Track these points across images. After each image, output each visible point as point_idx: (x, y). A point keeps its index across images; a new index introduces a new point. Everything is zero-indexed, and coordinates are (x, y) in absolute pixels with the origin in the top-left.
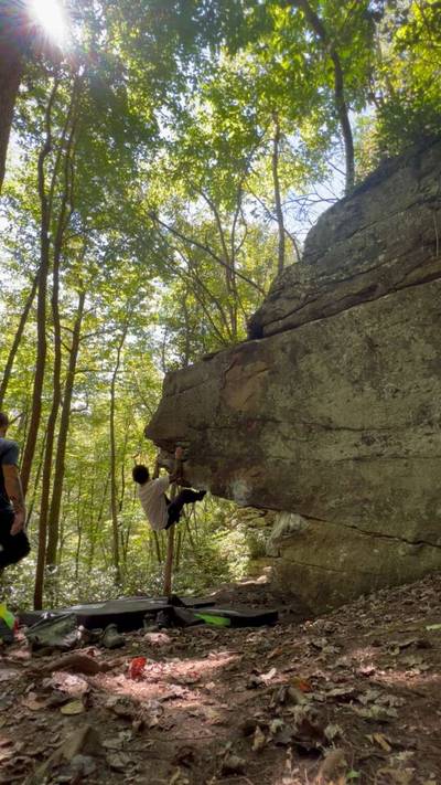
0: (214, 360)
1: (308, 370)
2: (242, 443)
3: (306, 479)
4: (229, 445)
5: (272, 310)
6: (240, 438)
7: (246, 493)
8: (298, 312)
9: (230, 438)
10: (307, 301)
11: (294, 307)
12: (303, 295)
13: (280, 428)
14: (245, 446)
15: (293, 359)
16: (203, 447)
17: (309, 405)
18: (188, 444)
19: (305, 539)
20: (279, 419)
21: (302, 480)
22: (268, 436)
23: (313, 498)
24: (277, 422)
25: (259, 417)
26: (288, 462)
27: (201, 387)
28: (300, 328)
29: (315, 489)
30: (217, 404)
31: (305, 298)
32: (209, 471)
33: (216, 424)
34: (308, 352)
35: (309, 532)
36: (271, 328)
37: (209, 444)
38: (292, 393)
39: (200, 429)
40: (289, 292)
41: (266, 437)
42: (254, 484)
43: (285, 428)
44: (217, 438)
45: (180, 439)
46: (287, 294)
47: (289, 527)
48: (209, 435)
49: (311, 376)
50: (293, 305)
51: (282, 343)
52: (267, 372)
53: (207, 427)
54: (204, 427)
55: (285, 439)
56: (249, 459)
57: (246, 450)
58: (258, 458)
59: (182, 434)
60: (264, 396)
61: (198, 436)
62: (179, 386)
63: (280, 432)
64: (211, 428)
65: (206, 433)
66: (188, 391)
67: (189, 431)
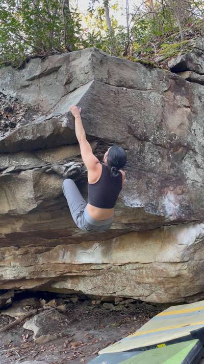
4: (160, 163)
7: (174, 209)
9: (162, 157)
14: (172, 166)
16: (139, 159)
20: (197, 150)
22: (187, 163)
24: (195, 152)
25: (186, 144)
33: (155, 139)
39: (139, 139)
41: (186, 162)
48: (146, 148)
52: (189, 109)
53: (147, 140)
54: (143, 139)
55: (198, 166)
56: (174, 179)
57: (172, 171)
58: (180, 180)
61: (137, 146)
62: (116, 77)
63: (196, 161)
64: (149, 141)
65: (144, 146)
66: (129, 90)
67: (128, 138)
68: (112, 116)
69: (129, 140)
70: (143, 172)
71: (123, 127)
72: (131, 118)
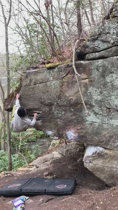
0: (56, 70)
1: (111, 82)
2: (72, 114)
3: (106, 133)
4: (64, 114)
5: (92, 46)
6: (71, 111)
7: (74, 137)
8: (108, 50)
9: (66, 111)
10: (114, 45)
11: (106, 47)
12: (112, 41)
13: (94, 109)
14: (74, 115)
15: (103, 75)
16: (49, 114)
17: (110, 99)
18: (41, 112)
19: (104, 157)
20: (94, 104)
21: (104, 133)
23: (109, 141)
26: (97, 124)
27: (48, 83)
28: (107, 59)
29: (111, 137)
30: (58, 94)
31: (113, 44)
32: (53, 126)
33: (58, 104)
34: (112, 73)
35: (106, 154)
36: (92, 56)
37: (53, 113)
38: (101, 93)
39: (48, 105)
40: (103, 37)
41: (85, 112)
42: (79, 133)
43: (97, 109)
44: (58, 110)
45: (36, 109)
46: (102, 39)
47: (96, 152)
49: (112, 85)
50: (105, 46)
51: (97, 66)
52: (87, 80)
53: (52, 105)
54: (50, 105)
55: (96, 114)
56: (76, 121)
57: (74, 117)
58: (81, 121)
59: (36, 107)
60: (86, 93)
61: (47, 109)
62: (33, 81)
63: (93, 110)
64: (54, 105)
65: (52, 108)
66: (39, 85)
67: (41, 106)
68: (32, 99)
69: (42, 107)
70: (53, 119)
71: (38, 102)
72: (41, 97)
